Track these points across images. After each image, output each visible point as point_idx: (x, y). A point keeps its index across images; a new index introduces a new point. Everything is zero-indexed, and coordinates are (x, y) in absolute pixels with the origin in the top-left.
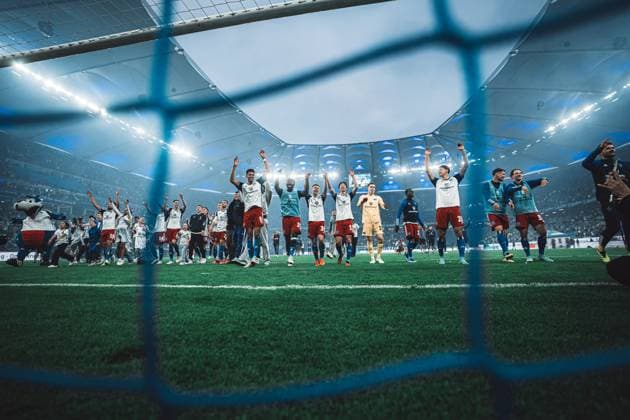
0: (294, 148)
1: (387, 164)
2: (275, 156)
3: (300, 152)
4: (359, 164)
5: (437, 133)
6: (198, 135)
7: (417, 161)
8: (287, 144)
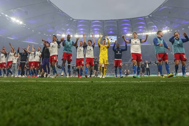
0: (77, 21)
1: (125, 31)
2: (67, 25)
3: (81, 23)
4: (111, 30)
5: (151, 16)
6: (26, 13)
7: (140, 30)
8: (74, 19)
